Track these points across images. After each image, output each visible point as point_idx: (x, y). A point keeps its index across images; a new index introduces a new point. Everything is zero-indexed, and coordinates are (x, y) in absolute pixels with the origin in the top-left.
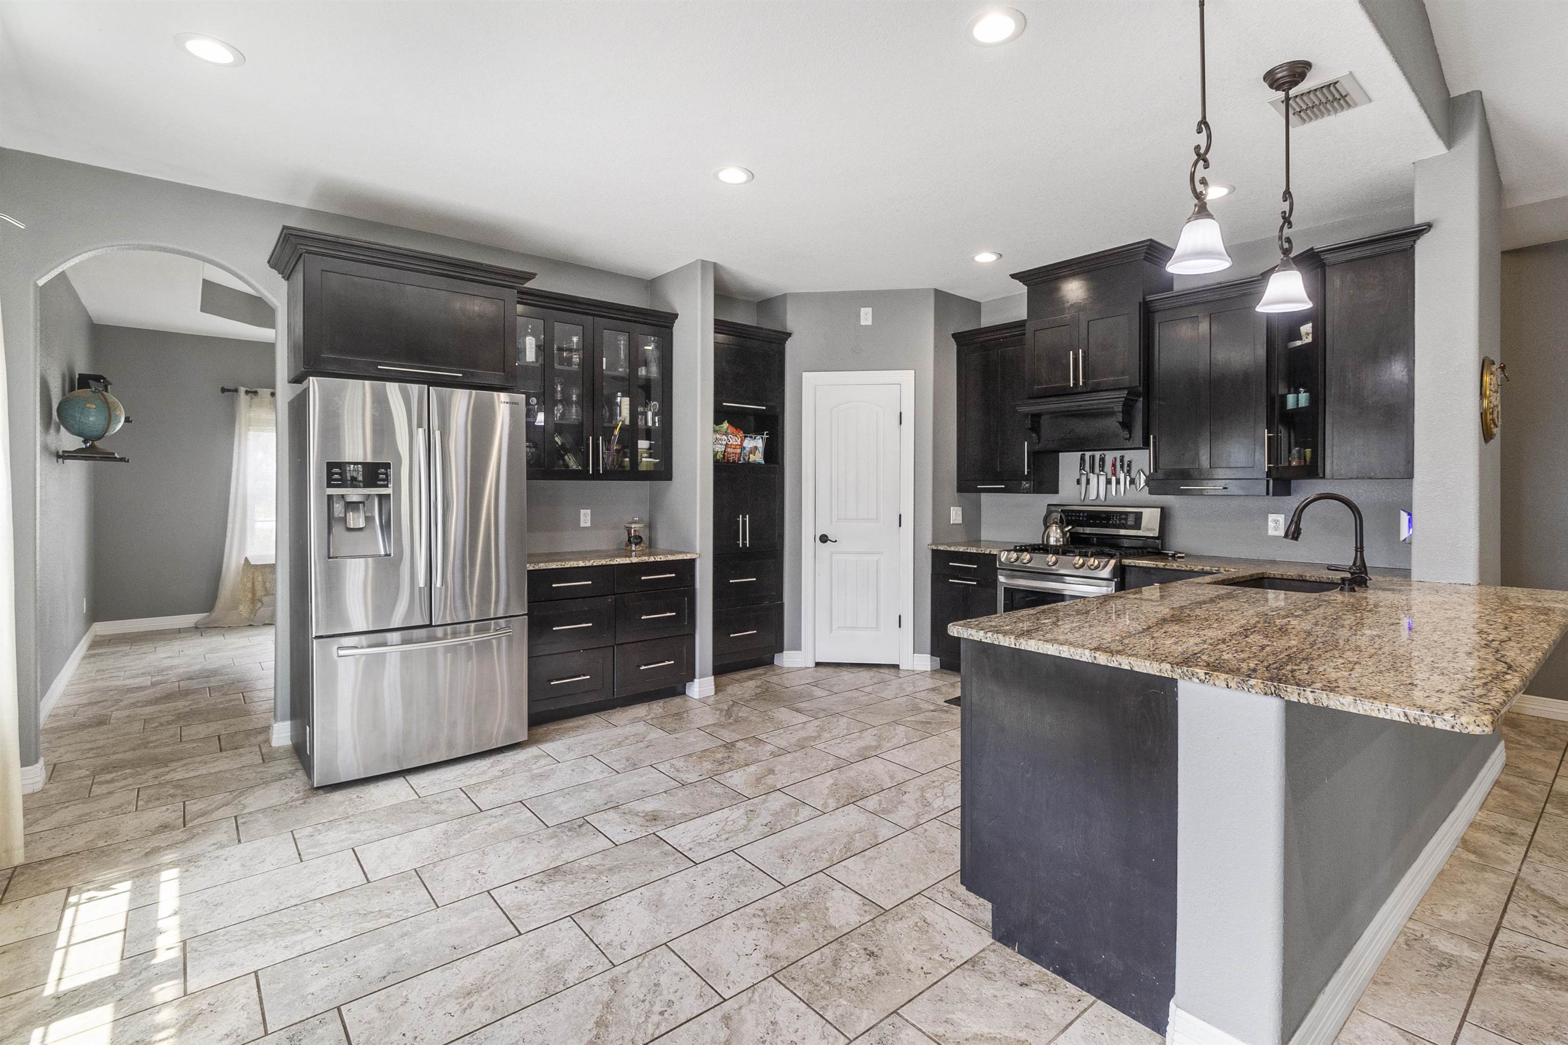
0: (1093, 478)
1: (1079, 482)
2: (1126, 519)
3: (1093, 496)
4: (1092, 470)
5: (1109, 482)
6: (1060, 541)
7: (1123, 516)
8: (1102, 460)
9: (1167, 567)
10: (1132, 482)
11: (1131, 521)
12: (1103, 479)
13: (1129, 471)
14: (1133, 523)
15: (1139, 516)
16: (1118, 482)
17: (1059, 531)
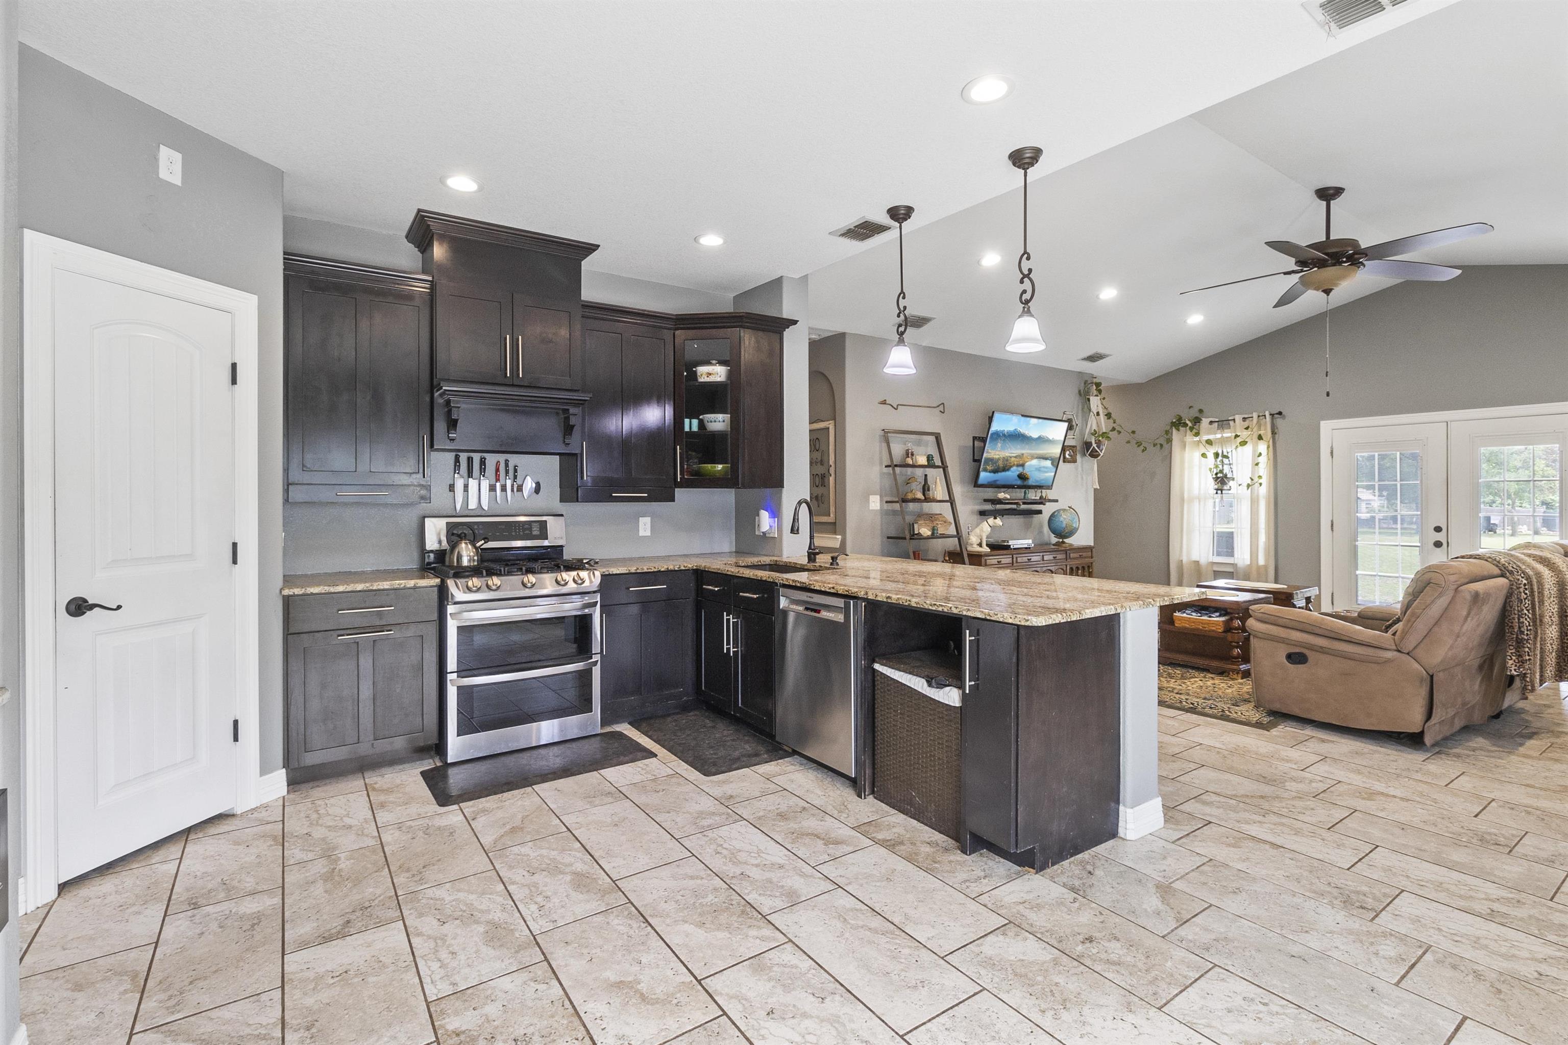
0: (473, 483)
1: (452, 488)
2: (530, 529)
3: (473, 505)
4: (470, 474)
5: (492, 488)
6: (474, 560)
7: (526, 526)
8: (483, 462)
9: (638, 571)
10: (520, 489)
11: (536, 532)
12: (485, 484)
13: (515, 477)
14: (538, 533)
15: (543, 525)
16: (504, 489)
17: (470, 546)
